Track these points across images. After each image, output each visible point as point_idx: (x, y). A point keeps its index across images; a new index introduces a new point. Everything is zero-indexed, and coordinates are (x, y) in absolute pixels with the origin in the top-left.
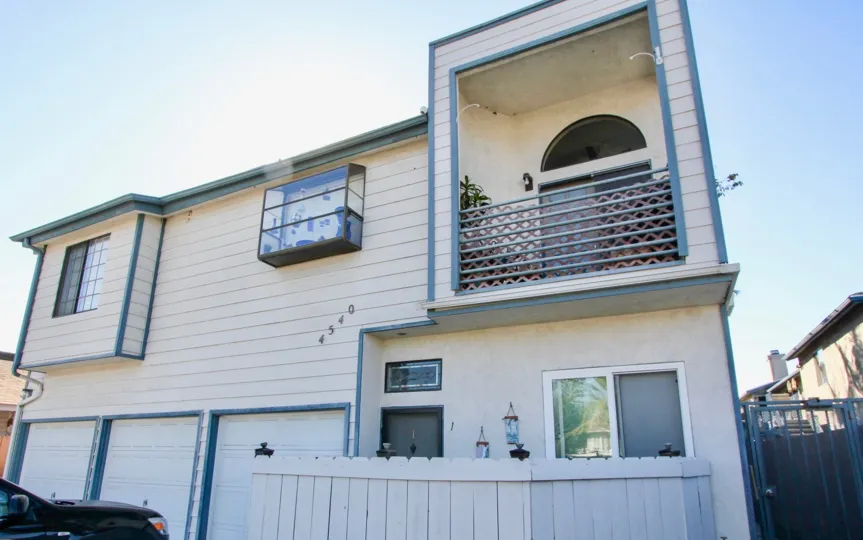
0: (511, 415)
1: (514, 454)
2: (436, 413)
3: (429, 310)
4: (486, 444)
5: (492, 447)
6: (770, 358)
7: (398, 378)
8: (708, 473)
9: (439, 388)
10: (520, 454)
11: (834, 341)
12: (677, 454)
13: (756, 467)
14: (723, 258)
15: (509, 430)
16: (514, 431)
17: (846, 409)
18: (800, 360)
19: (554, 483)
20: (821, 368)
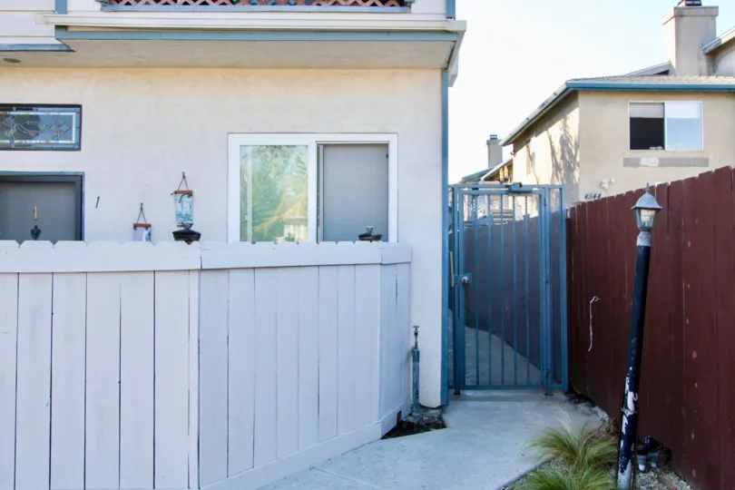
0: (183, 188)
1: (178, 236)
2: (73, 183)
3: (58, 27)
4: (147, 226)
5: (155, 230)
6: (489, 143)
7: (8, 128)
8: (409, 261)
9: (77, 147)
10: (187, 235)
11: (547, 130)
12: (378, 238)
13: (456, 253)
14: (450, 14)
15: (180, 209)
16: (186, 210)
17: (543, 195)
18: (515, 147)
19: (231, 272)
20: (531, 158)
